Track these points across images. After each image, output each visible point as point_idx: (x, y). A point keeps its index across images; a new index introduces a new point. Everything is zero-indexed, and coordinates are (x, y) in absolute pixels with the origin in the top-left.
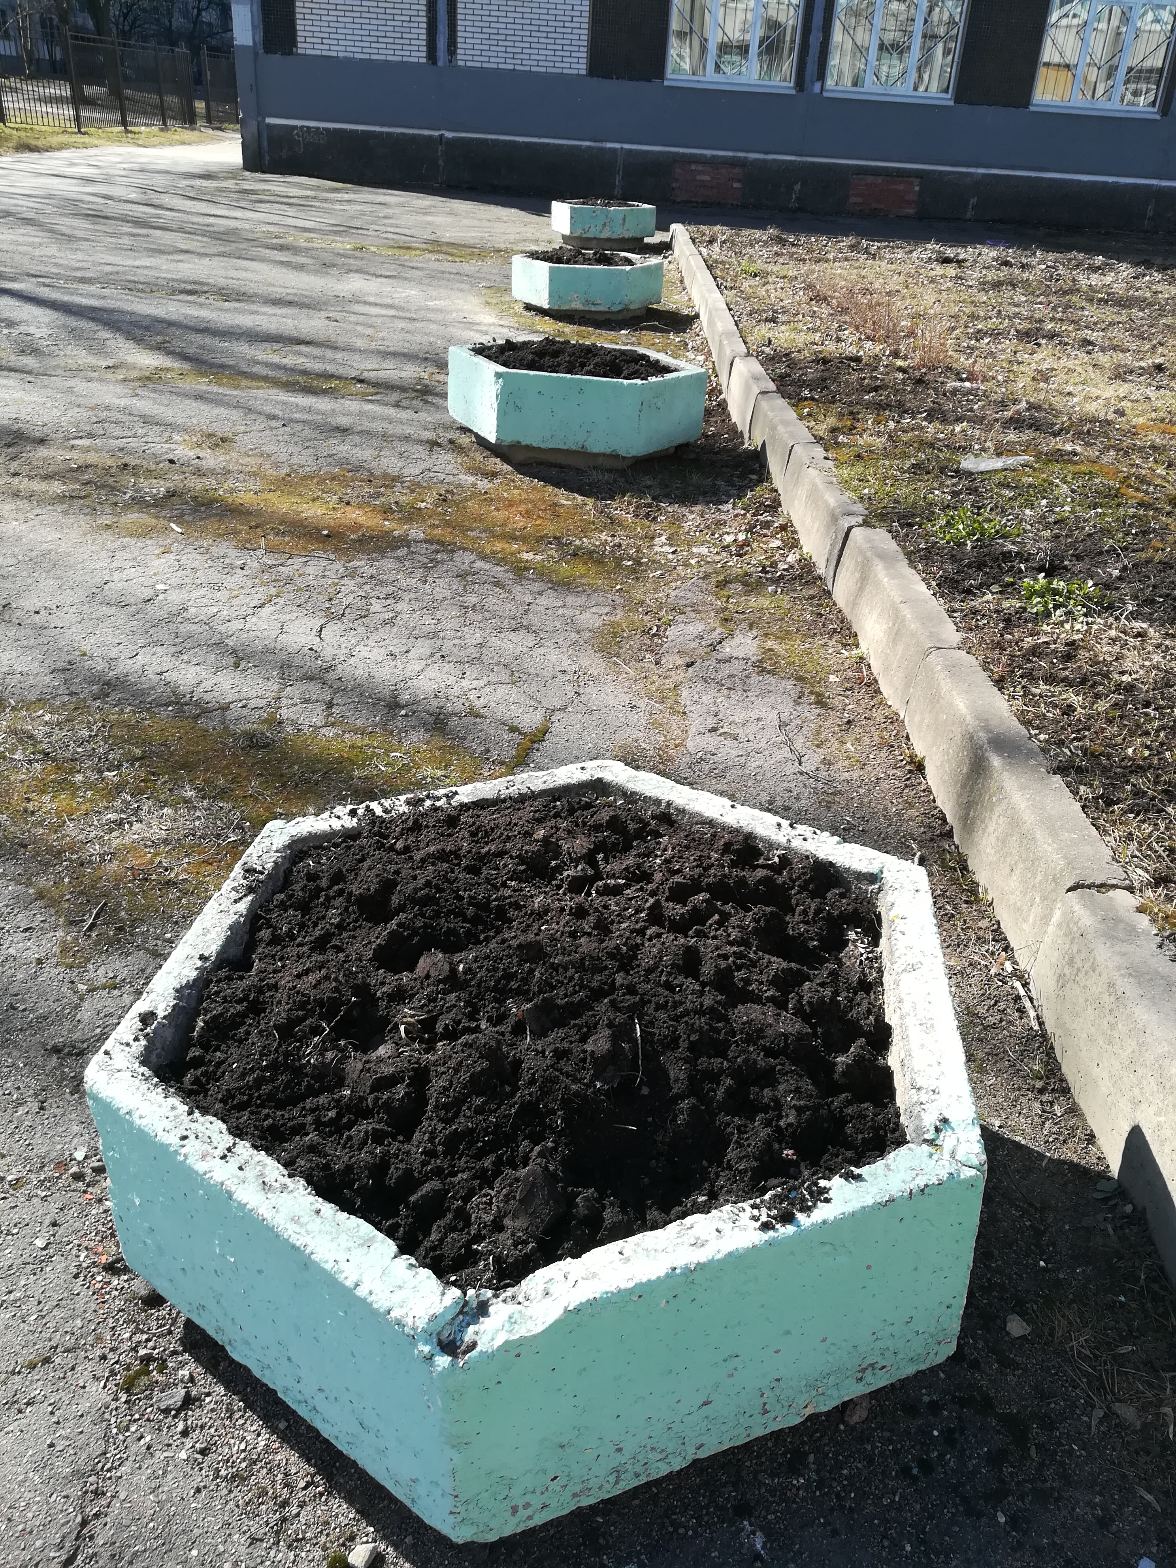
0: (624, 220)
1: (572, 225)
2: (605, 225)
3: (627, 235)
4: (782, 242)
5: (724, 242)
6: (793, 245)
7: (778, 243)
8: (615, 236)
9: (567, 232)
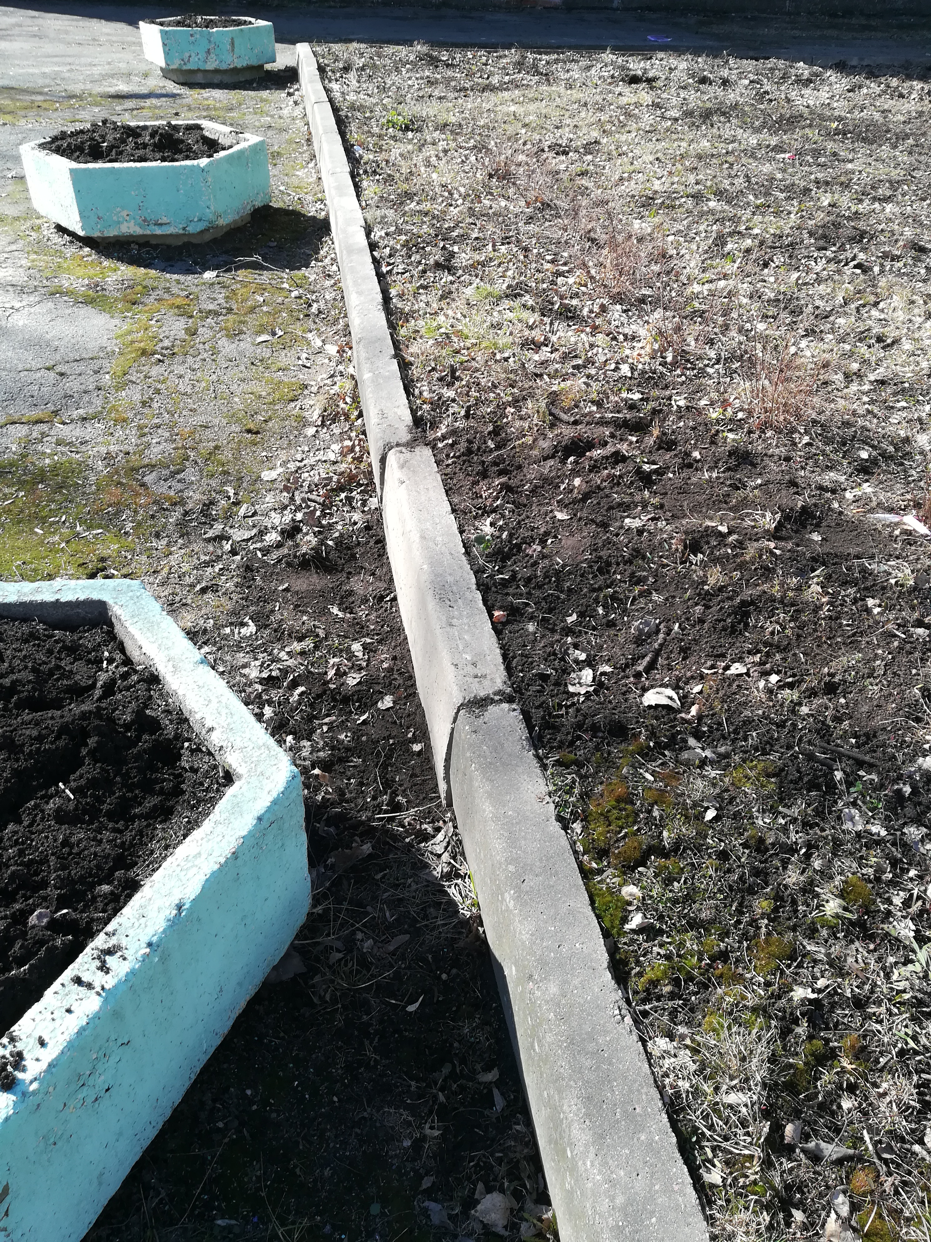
0: (233, 44)
1: (167, 54)
2: (208, 52)
3: (240, 64)
4: (433, 62)
5: (363, 69)
6: (448, 66)
7: (429, 64)
8: (224, 67)
9: (163, 65)
